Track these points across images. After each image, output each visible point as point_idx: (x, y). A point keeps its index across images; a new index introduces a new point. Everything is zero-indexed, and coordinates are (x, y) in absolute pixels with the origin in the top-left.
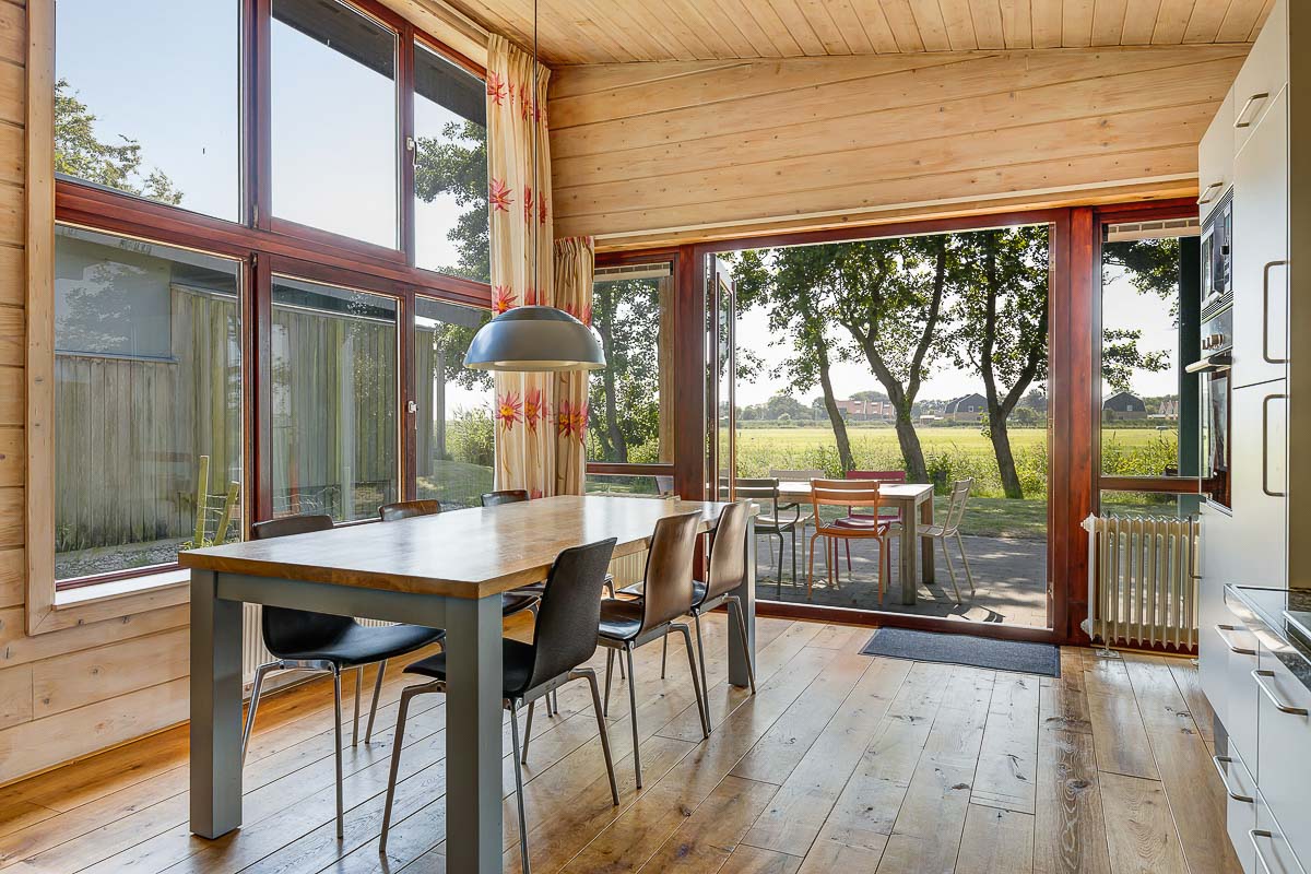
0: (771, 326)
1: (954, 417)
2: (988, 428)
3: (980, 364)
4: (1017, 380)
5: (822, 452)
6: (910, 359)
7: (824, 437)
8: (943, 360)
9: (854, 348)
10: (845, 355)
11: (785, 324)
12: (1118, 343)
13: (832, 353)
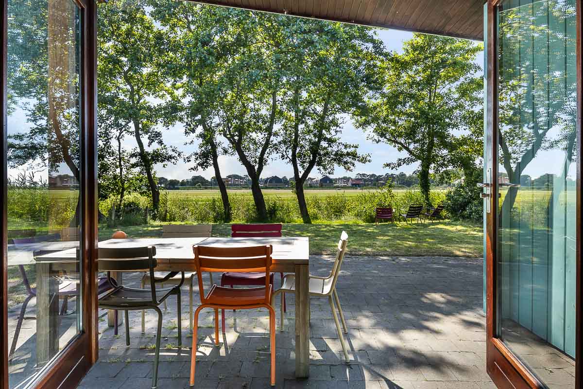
0: (186, 133)
1: (267, 185)
2: (295, 189)
3: (291, 158)
4: (308, 166)
5: (214, 201)
6: (258, 154)
7: (216, 194)
8: (274, 155)
9: (230, 147)
10: (226, 152)
11: (193, 131)
12: (349, 150)
13: (219, 150)
